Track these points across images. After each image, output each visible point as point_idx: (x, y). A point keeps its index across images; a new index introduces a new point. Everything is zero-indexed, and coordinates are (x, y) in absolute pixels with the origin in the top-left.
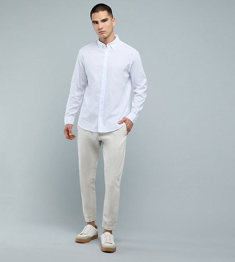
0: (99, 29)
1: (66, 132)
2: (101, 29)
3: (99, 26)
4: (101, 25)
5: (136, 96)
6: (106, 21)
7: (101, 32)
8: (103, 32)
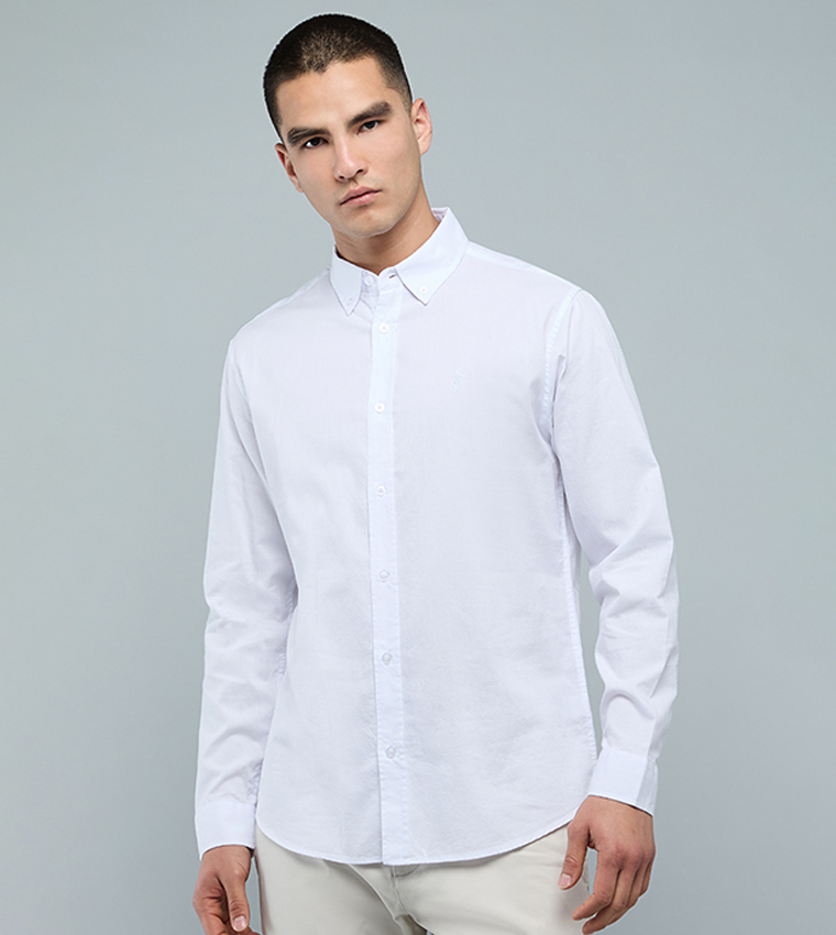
0: (342, 181)
1: (213, 908)
2: (353, 179)
3: (337, 158)
4: (350, 150)
5: (615, 614)
6: (380, 122)
7: (352, 198)
8: (367, 196)
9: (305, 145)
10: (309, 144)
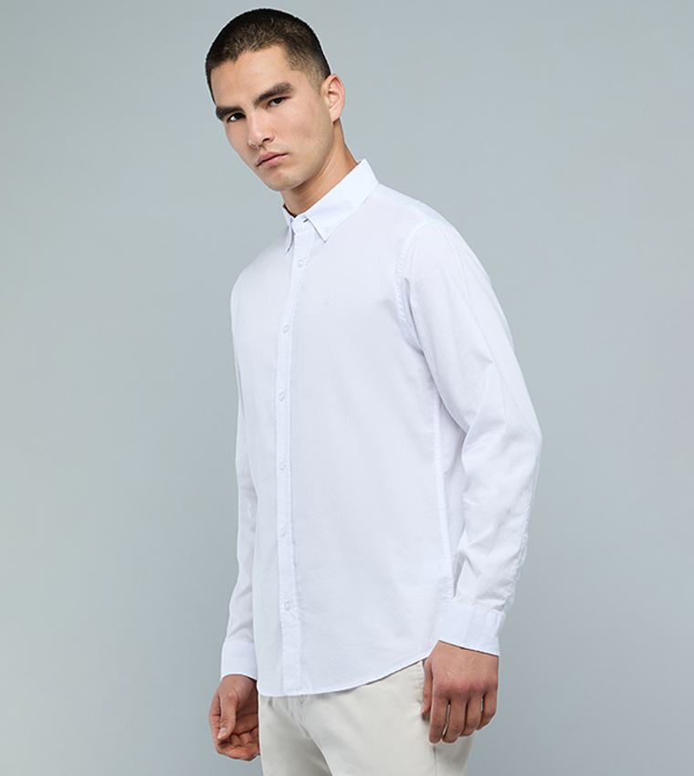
2: (260, 145)
7: (264, 161)
8: (276, 159)
9: (229, 119)
10: (233, 118)
